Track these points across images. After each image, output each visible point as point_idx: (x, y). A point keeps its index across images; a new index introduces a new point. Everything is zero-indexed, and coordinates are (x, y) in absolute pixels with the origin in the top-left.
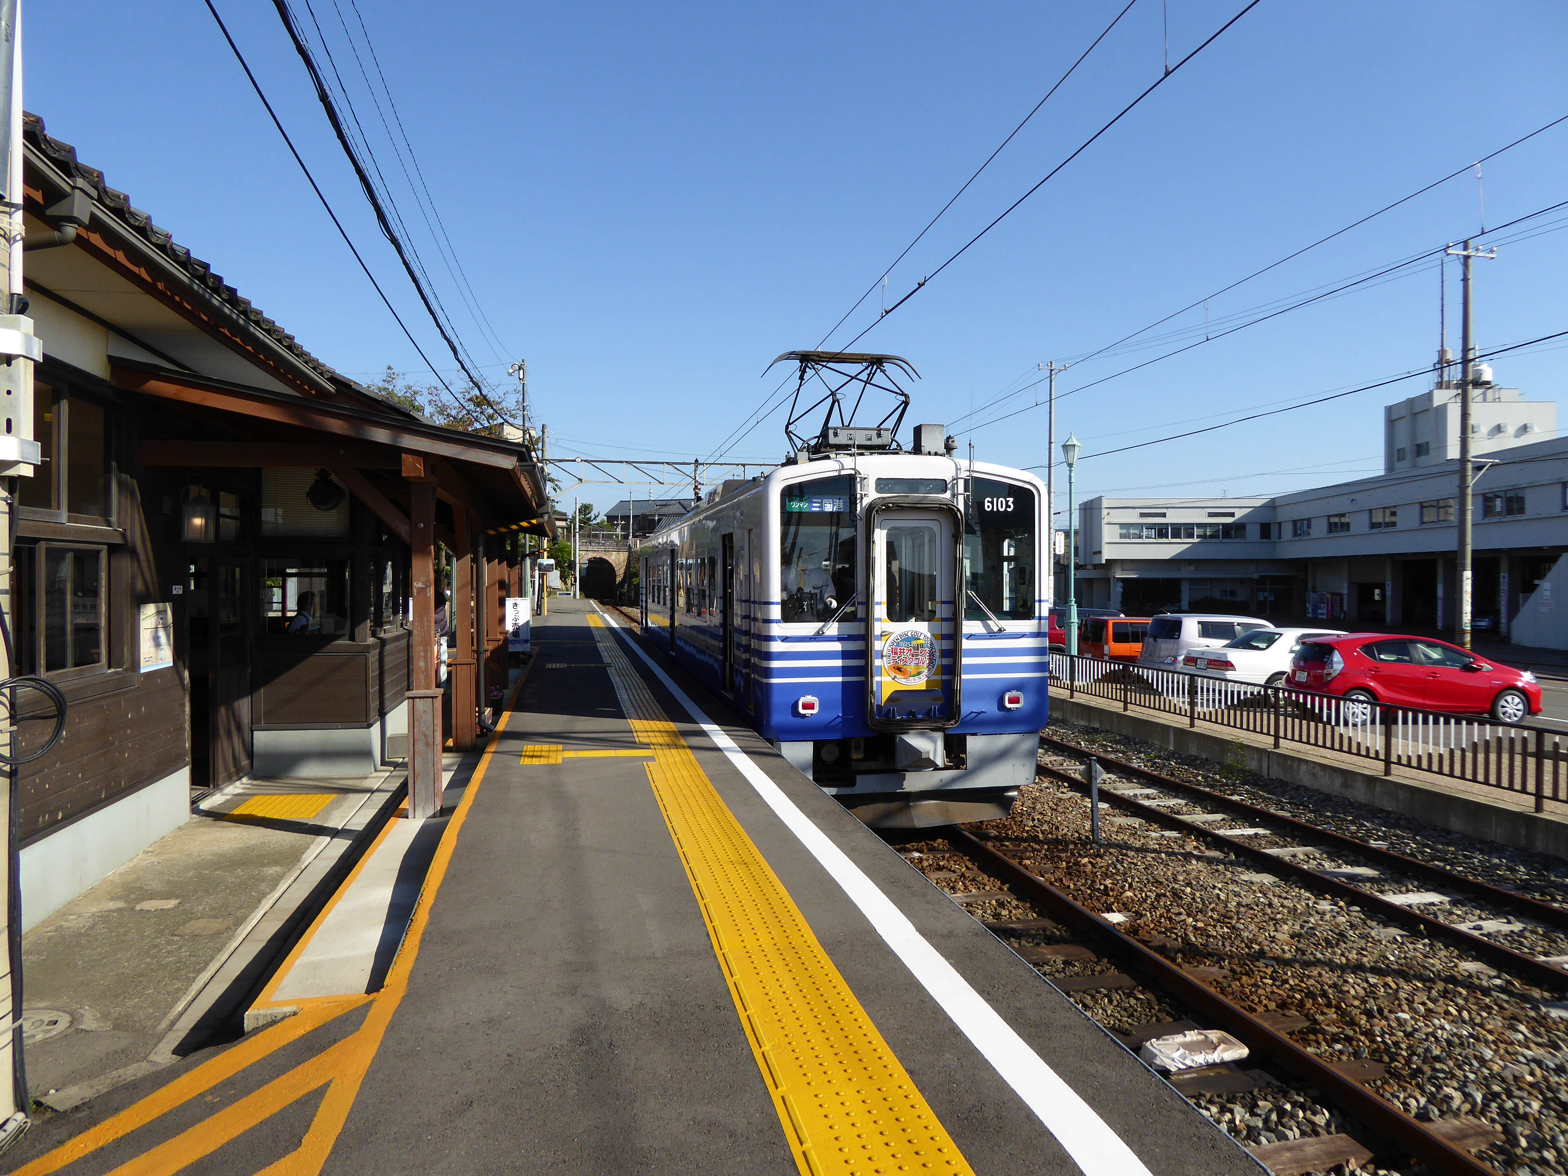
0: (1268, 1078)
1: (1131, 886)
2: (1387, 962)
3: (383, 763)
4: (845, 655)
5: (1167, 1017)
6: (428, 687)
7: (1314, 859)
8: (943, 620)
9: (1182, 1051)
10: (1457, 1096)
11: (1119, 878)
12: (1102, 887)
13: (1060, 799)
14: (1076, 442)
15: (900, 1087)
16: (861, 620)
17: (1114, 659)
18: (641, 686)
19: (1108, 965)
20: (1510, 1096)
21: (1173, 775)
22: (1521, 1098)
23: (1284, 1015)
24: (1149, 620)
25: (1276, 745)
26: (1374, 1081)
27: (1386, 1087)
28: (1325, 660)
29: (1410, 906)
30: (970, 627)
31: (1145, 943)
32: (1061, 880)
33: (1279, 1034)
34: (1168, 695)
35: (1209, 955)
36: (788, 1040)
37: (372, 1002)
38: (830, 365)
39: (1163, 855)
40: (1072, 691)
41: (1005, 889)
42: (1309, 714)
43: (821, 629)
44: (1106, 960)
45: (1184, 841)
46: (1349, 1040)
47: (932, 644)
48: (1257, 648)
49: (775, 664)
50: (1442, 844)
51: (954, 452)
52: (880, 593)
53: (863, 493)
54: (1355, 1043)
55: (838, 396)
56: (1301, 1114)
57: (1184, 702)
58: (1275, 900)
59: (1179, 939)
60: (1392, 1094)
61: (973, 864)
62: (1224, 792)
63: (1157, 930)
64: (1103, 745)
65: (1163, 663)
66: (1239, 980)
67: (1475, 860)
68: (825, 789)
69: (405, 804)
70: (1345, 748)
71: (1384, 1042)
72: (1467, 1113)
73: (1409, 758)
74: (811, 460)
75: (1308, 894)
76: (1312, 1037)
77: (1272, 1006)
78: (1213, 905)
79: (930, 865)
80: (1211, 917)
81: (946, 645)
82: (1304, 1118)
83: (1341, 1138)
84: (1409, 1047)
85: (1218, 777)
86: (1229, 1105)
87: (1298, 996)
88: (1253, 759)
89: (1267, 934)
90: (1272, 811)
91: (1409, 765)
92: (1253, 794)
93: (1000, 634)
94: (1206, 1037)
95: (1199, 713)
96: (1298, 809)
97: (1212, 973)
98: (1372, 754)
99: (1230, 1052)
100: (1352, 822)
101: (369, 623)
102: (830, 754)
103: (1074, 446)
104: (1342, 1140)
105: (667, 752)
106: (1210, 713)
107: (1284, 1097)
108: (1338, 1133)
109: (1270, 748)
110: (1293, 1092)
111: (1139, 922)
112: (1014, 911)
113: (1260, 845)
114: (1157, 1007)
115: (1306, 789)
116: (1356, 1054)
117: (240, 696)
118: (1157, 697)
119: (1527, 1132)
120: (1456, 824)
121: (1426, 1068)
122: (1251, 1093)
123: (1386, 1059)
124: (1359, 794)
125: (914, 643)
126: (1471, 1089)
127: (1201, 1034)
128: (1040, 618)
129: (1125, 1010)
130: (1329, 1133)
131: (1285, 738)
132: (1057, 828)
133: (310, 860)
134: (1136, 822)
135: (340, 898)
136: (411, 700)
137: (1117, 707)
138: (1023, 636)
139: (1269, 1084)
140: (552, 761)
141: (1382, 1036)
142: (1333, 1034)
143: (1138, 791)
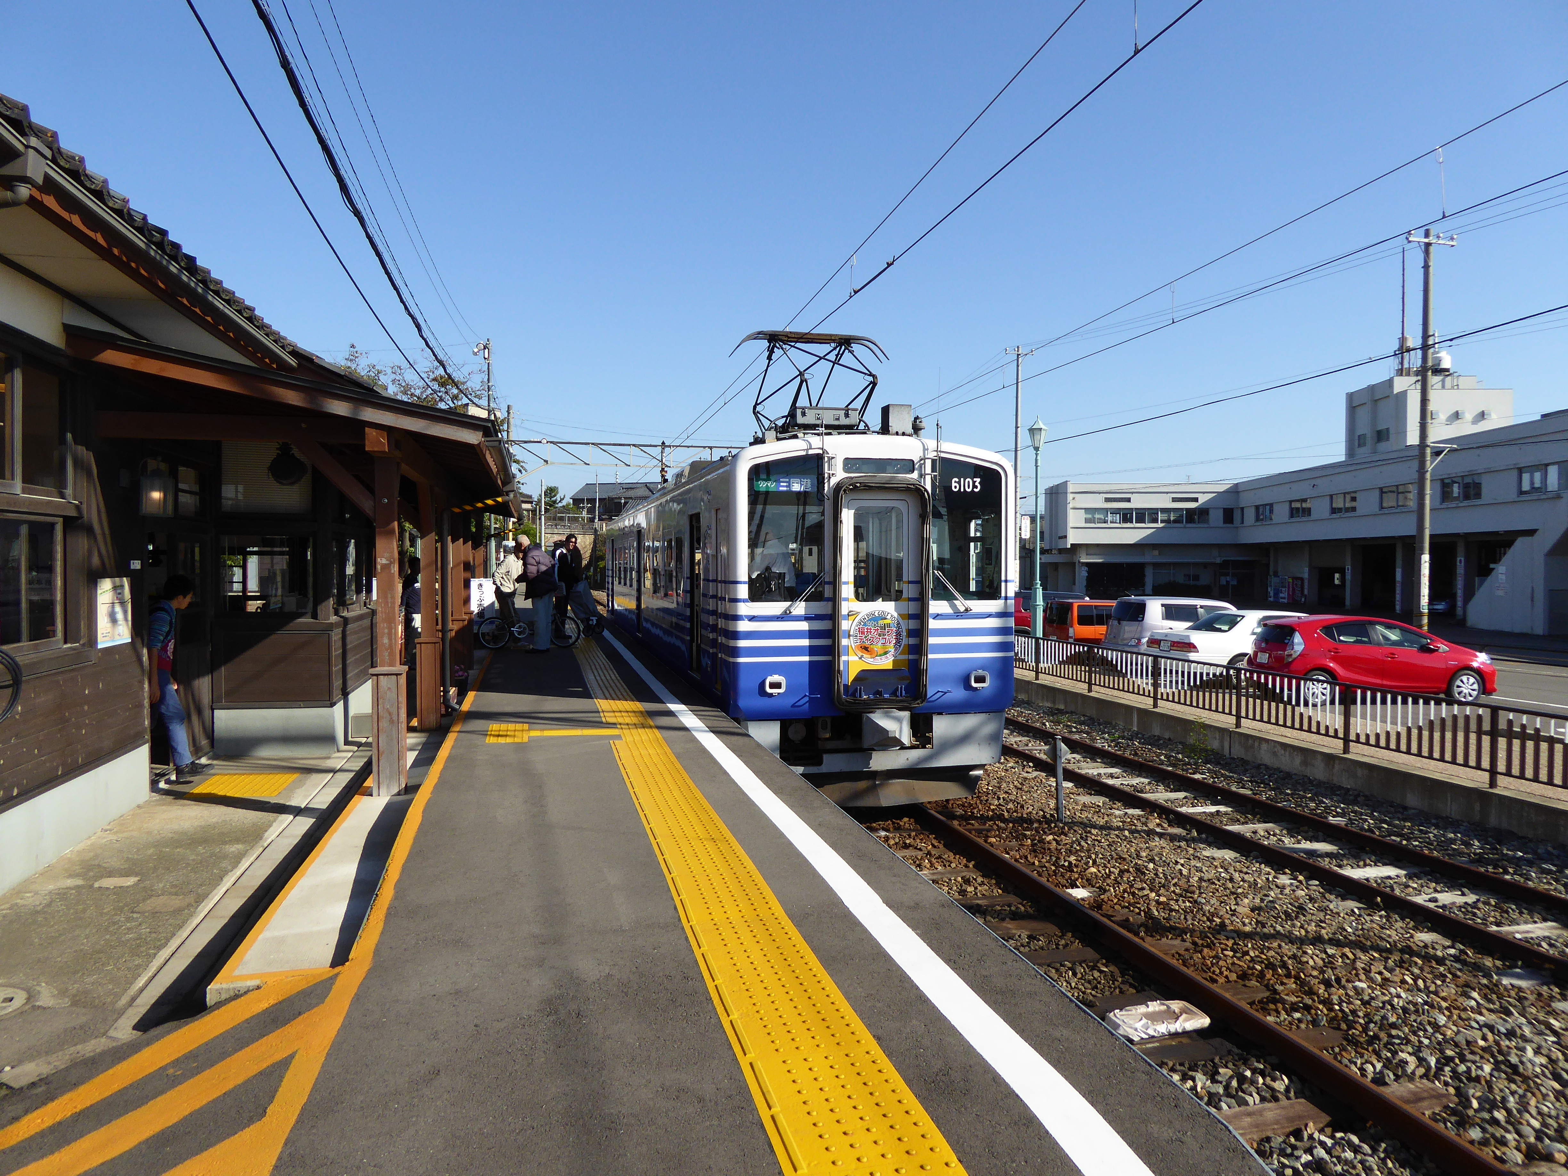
0: (1229, 1046)
1: (1094, 862)
2: (1345, 933)
3: (347, 743)
4: (812, 634)
5: (1131, 989)
6: (392, 664)
7: (1274, 835)
8: (910, 599)
9: (1144, 1021)
10: (1412, 1061)
11: (1083, 854)
12: (1066, 864)
13: (1025, 779)
14: (1042, 426)
15: (867, 1053)
16: (828, 600)
17: (1079, 641)
18: (607, 666)
19: (1072, 939)
20: (1463, 1060)
21: (1136, 754)
22: (1474, 1062)
23: (1245, 986)
24: (1113, 603)
25: (1238, 725)
26: (1332, 1048)
27: (1344, 1053)
28: (1286, 641)
29: (1367, 880)
30: (936, 606)
31: (1109, 917)
32: (1026, 857)
33: (1239, 1004)
34: (1131, 677)
35: (1172, 929)
36: (755, 1008)
37: (337, 975)
38: (798, 345)
39: (1127, 833)
40: (1037, 673)
41: (971, 866)
42: (1270, 694)
43: (788, 608)
44: (1070, 934)
45: (1147, 819)
46: (1307, 1008)
47: (898, 624)
48: (1220, 630)
49: (742, 643)
50: (1399, 819)
51: (922, 432)
52: (848, 573)
53: (831, 472)
54: (1313, 1011)
55: (806, 376)
56: (1261, 1080)
57: (1147, 684)
58: (1236, 876)
59: (1142, 913)
60: (1349, 1060)
61: (939, 842)
62: (1187, 770)
63: (1120, 905)
64: (1068, 726)
65: (1127, 645)
66: (1201, 952)
67: (1431, 835)
68: (792, 767)
69: (369, 782)
70: (1305, 727)
71: (1341, 1010)
72: (1421, 1077)
73: (1368, 736)
74: (778, 439)
75: (1268, 869)
76: (1272, 1006)
77: (1233, 977)
78: (1176, 880)
79: (896, 844)
80: (1174, 892)
81: (913, 624)
82: (1263, 1084)
83: (1299, 1103)
84: (1367, 1015)
85: (1180, 756)
86: (1190, 1073)
87: (1259, 968)
88: (1215, 738)
89: (1228, 908)
90: (1234, 789)
91: (1367, 743)
92: (1215, 773)
93: (966, 614)
94: (1168, 1007)
95: (1162, 694)
96: (1259, 787)
97: (1174, 945)
98: (1331, 732)
99: (1192, 1021)
100: (1311, 799)
101: (331, 601)
102: (797, 733)
103: (1041, 429)
104: (1301, 1105)
105: (634, 731)
106: (1173, 693)
107: (1245, 1064)
108: (1296, 1098)
109: (1232, 728)
110: (1253, 1059)
111: (1102, 897)
112: (979, 888)
113: (1221, 822)
114: (1120, 980)
115: (1267, 767)
116: (1315, 1022)
117: (200, 675)
118: (1121, 679)
119: (1479, 1094)
120: (1412, 800)
121: (1383, 1035)
122: (1212, 1061)
123: (1344, 1026)
124: (1319, 772)
125: (881, 622)
126: (1425, 1054)
127: (1164, 1004)
128: (1006, 598)
129: (1089, 982)
130: (1289, 1098)
131: (1247, 717)
132: (1022, 807)
133: (273, 837)
134: (1100, 800)
135: (303, 875)
136: (375, 677)
137: (1081, 688)
138: (990, 616)
139: (1229, 1052)
140: (517, 740)
141: (1340, 1005)
142: (1293, 1004)
143: (1102, 771)
